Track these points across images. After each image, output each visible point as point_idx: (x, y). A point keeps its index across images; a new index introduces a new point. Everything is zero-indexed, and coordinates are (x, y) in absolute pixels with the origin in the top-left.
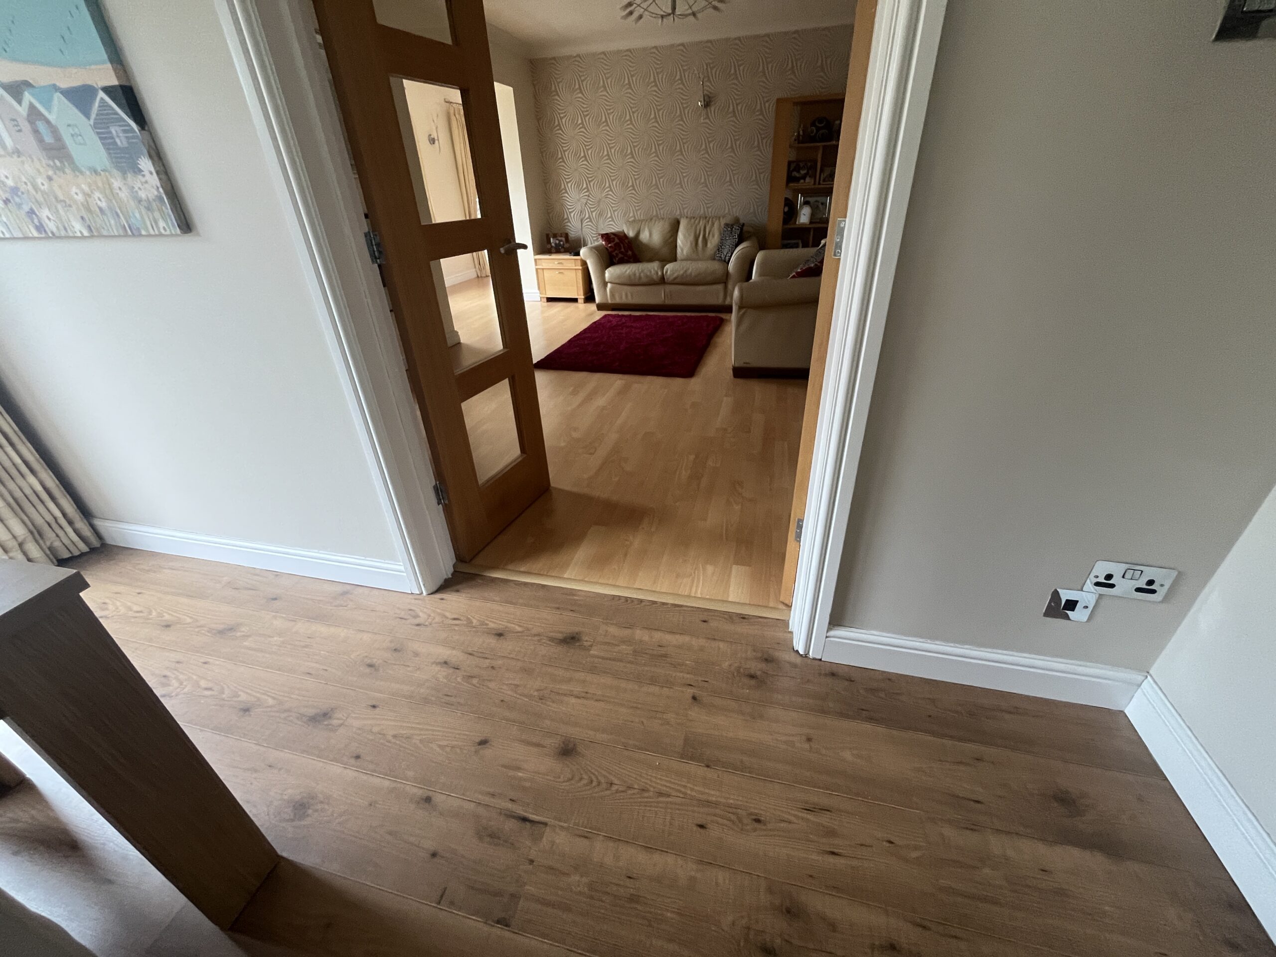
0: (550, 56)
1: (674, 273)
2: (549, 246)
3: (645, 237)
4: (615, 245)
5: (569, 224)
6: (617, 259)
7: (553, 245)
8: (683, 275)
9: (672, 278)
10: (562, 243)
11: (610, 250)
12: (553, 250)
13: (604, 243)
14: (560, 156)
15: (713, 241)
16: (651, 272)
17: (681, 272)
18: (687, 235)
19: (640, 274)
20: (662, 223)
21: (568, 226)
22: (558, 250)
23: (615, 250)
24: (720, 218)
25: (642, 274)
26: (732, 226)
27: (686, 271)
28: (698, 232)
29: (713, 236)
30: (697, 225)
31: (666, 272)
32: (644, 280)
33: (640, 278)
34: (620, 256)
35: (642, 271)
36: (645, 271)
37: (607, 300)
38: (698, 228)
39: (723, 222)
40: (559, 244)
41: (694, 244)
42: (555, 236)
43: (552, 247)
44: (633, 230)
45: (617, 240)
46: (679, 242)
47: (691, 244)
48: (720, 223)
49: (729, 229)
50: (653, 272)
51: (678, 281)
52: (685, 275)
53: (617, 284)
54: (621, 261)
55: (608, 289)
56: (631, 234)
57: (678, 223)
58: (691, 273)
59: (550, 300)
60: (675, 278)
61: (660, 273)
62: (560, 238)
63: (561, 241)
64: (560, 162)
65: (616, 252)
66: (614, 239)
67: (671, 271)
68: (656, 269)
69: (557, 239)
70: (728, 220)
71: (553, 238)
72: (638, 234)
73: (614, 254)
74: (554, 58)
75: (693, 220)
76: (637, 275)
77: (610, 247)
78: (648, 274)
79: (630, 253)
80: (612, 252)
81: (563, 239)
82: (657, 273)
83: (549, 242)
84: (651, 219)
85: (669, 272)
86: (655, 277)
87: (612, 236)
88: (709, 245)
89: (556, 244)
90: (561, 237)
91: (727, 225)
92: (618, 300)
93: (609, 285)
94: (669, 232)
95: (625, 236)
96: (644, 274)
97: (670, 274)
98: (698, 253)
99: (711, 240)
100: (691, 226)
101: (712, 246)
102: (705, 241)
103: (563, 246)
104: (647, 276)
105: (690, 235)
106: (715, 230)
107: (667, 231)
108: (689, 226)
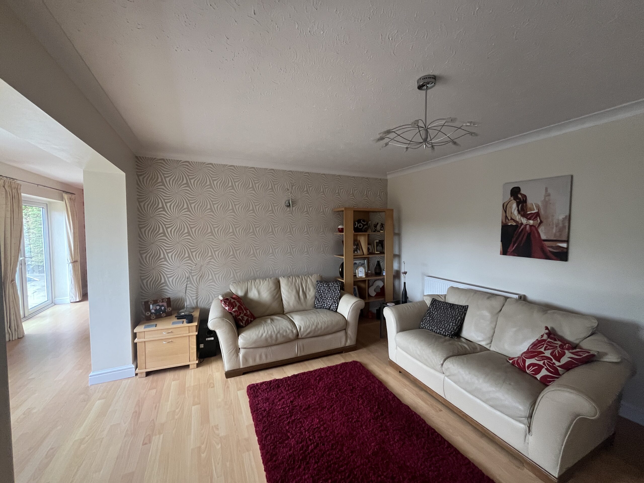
1: (307, 330)
2: (148, 314)
3: (253, 294)
5: (166, 287)
6: (244, 322)
7: (153, 311)
8: (315, 329)
9: (305, 334)
10: (163, 308)
12: (153, 316)
13: (227, 307)
15: (311, 293)
16: (286, 332)
17: (313, 327)
18: (290, 291)
20: (266, 283)
21: (167, 289)
22: (159, 316)
23: (240, 313)
24: (310, 276)
25: (279, 335)
27: (317, 326)
28: (297, 288)
29: (310, 290)
31: (300, 329)
32: (280, 340)
33: (277, 339)
34: (245, 318)
36: (281, 332)
37: (240, 366)
38: (296, 284)
39: (313, 279)
40: (160, 309)
41: (297, 297)
42: (155, 302)
43: (152, 313)
44: (241, 290)
45: (237, 304)
46: (284, 297)
47: (295, 298)
48: (311, 280)
50: (288, 331)
51: (311, 335)
52: (317, 329)
53: (251, 348)
55: (241, 355)
56: (240, 293)
57: (279, 282)
58: (321, 327)
60: (308, 333)
61: (295, 331)
62: (161, 304)
63: (163, 306)
65: (241, 315)
66: (234, 302)
67: (304, 328)
68: (290, 328)
69: (157, 306)
70: (316, 278)
71: (153, 305)
72: (246, 293)
73: (240, 317)
75: (290, 279)
76: (274, 336)
77: (234, 311)
78: (285, 334)
79: (249, 312)
80: (237, 316)
81: (165, 304)
82: (292, 332)
83: (149, 310)
84: (254, 280)
85: (302, 329)
86: (290, 335)
88: (308, 296)
89: (156, 310)
90: (163, 302)
92: (251, 363)
93: (242, 351)
94: (275, 290)
95: (238, 297)
96: (280, 335)
97: (305, 329)
98: (302, 305)
99: (309, 294)
100: (292, 284)
101: (310, 298)
102: (304, 294)
103: (164, 311)
104: (283, 336)
105: (292, 290)
106: (310, 286)
107: (273, 289)
108: (290, 284)
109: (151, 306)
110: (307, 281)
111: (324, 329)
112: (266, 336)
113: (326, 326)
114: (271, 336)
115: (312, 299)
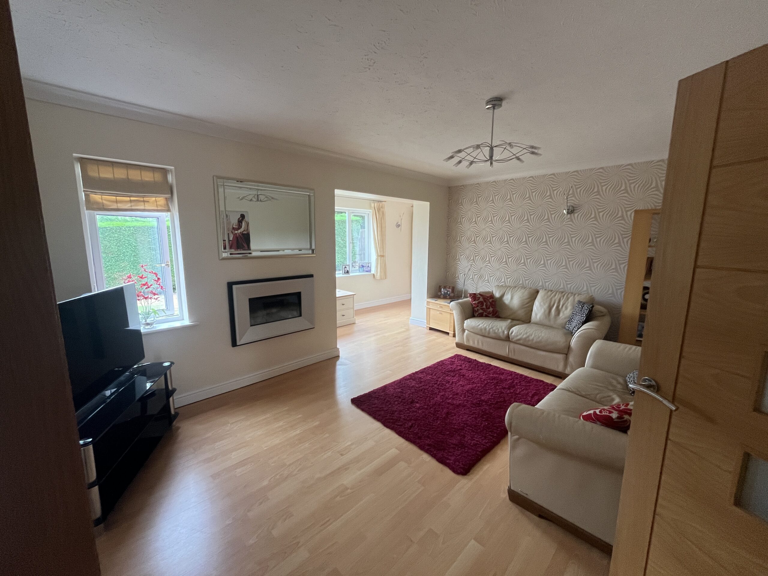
0: (461, 184)
1: (517, 336)
2: (439, 294)
4: (478, 303)
5: (458, 280)
6: (477, 313)
8: (526, 338)
9: (516, 339)
10: (449, 293)
11: (474, 305)
12: (442, 296)
13: (470, 300)
14: (458, 239)
15: (566, 313)
16: (498, 330)
17: (525, 336)
18: (542, 304)
19: (490, 329)
20: (523, 291)
21: (457, 281)
22: (445, 297)
23: (478, 306)
24: (575, 295)
25: (491, 330)
26: (584, 304)
27: (528, 337)
28: (552, 303)
29: (566, 308)
30: (551, 298)
31: (512, 333)
32: (492, 334)
33: (489, 333)
34: (481, 311)
35: (492, 328)
36: (494, 328)
37: (464, 342)
38: (553, 300)
39: (577, 298)
40: (447, 293)
41: (547, 311)
42: (445, 288)
43: (441, 294)
44: (500, 292)
45: (481, 299)
46: (535, 308)
47: (545, 311)
48: (574, 300)
49: (580, 307)
50: (500, 330)
51: (521, 342)
52: (528, 339)
53: (472, 332)
54: (481, 316)
55: (465, 334)
56: (497, 295)
57: (538, 292)
58: (533, 340)
59: (431, 329)
60: (519, 340)
61: (506, 332)
62: (448, 290)
63: (449, 291)
64: (458, 243)
65: (478, 308)
66: (479, 298)
67: (515, 333)
68: (503, 328)
69: (446, 290)
70: (582, 298)
71: (443, 289)
73: (476, 309)
74: (463, 186)
75: (549, 293)
76: (488, 329)
77: (474, 304)
78: (496, 331)
79: (491, 309)
80: (475, 307)
81: (450, 290)
82: (504, 332)
83: (440, 291)
84: (516, 287)
85: (513, 334)
86: (501, 334)
87: (479, 296)
88: (561, 314)
89: (444, 293)
90: (449, 288)
91: (580, 302)
92: (471, 344)
93: (466, 331)
94: (528, 298)
95: (492, 296)
96: (493, 330)
97: (516, 335)
98: (550, 320)
99: (563, 312)
100: (548, 297)
101: (563, 317)
102: (558, 311)
103: (449, 295)
104: (495, 333)
105: (545, 304)
106: (569, 304)
107: (525, 298)
108: (546, 297)
109: (442, 289)
110: (568, 299)
111: (536, 342)
112: (481, 327)
113: (538, 340)
114: (485, 329)
115: (565, 318)
